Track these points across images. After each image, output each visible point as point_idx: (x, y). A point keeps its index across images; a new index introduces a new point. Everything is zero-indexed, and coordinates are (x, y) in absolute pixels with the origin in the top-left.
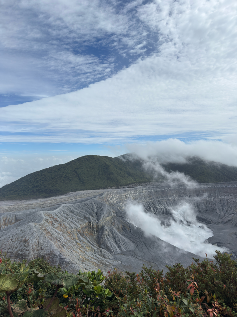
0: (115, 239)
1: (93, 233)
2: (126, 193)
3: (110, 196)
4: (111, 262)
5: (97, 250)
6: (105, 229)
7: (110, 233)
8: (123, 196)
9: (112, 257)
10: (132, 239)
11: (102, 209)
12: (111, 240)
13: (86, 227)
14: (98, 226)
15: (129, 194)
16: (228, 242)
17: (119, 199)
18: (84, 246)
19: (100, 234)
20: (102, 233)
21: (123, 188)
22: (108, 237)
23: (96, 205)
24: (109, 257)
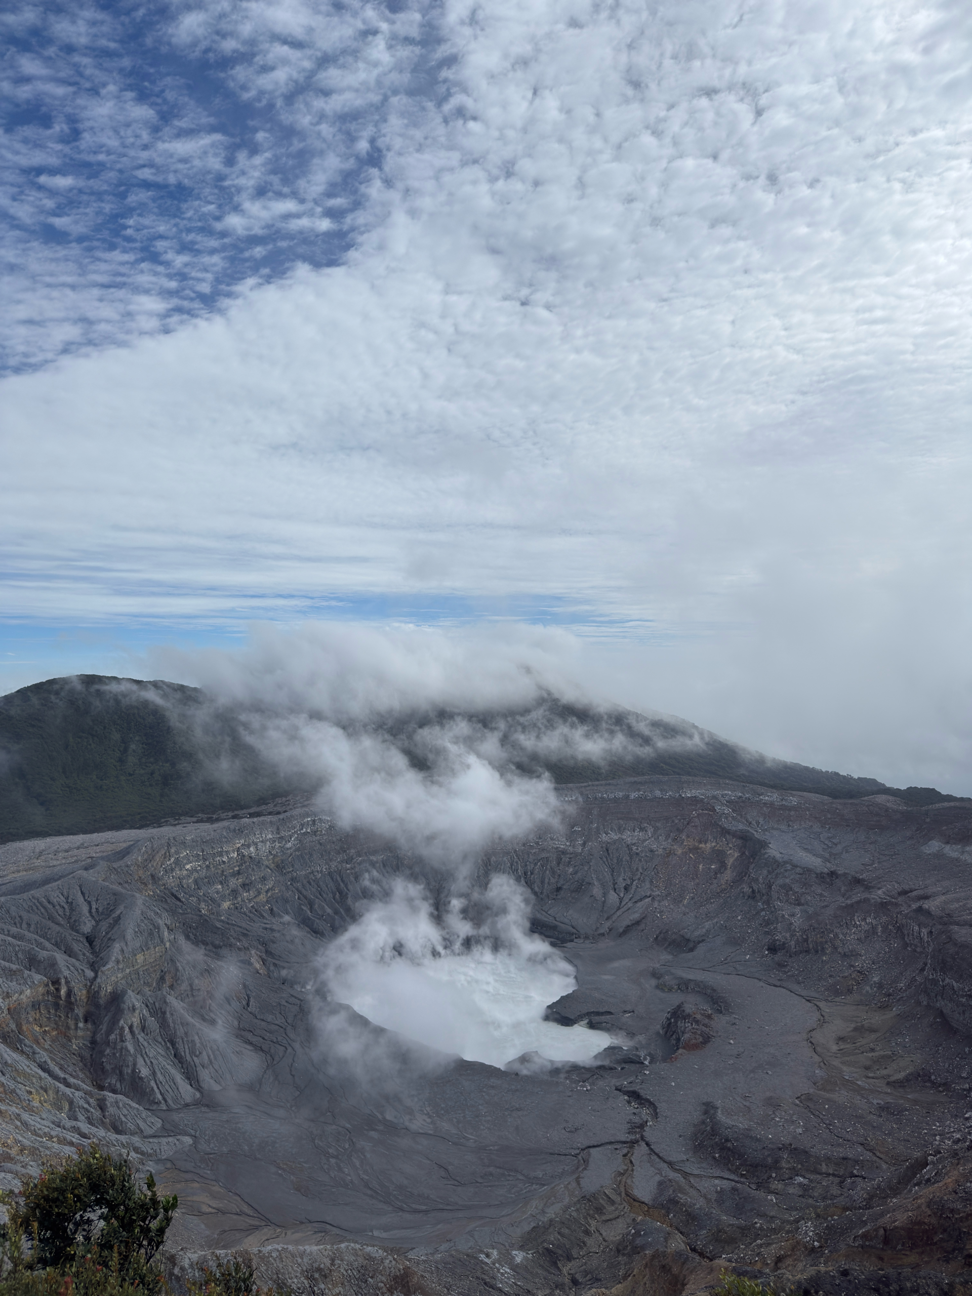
0: (173, 1044)
1: (68, 1028)
2: (242, 841)
3: (167, 856)
4: (146, 1148)
5: (82, 1102)
6: (126, 1007)
7: (152, 1022)
8: (227, 852)
9: (152, 1123)
10: (250, 1036)
11: (119, 917)
12: (157, 1053)
13: (35, 1006)
14: (93, 997)
15: (256, 844)
16: (628, 1008)
17: (208, 867)
18: (21, 1090)
19: (104, 1027)
20: (114, 1022)
21: (234, 817)
22: (141, 1037)
23: (89, 903)
24: (142, 1125)
